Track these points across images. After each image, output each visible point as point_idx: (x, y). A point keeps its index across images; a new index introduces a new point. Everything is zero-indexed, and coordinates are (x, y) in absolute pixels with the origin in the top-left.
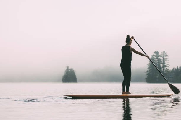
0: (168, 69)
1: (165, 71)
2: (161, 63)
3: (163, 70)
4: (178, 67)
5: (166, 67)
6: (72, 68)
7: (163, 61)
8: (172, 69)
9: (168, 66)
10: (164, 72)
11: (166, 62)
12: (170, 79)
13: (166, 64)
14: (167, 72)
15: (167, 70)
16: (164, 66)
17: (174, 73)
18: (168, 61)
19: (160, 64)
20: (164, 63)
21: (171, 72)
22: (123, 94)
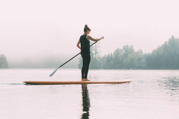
0: (100, 56)
1: (97, 57)
2: (93, 49)
3: (95, 57)
4: (109, 54)
5: (98, 54)
6: (3, 54)
7: (95, 48)
8: (104, 55)
9: (100, 52)
10: (96, 59)
11: (98, 49)
12: (102, 65)
13: (97, 51)
14: (99, 59)
15: (98, 57)
16: (96, 53)
17: (105, 60)
18: (100, 48)
19: (92, 51)
20: (96, 50)
21: (102, 59)
22: (82, 80)
